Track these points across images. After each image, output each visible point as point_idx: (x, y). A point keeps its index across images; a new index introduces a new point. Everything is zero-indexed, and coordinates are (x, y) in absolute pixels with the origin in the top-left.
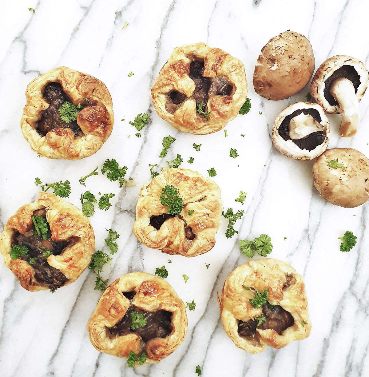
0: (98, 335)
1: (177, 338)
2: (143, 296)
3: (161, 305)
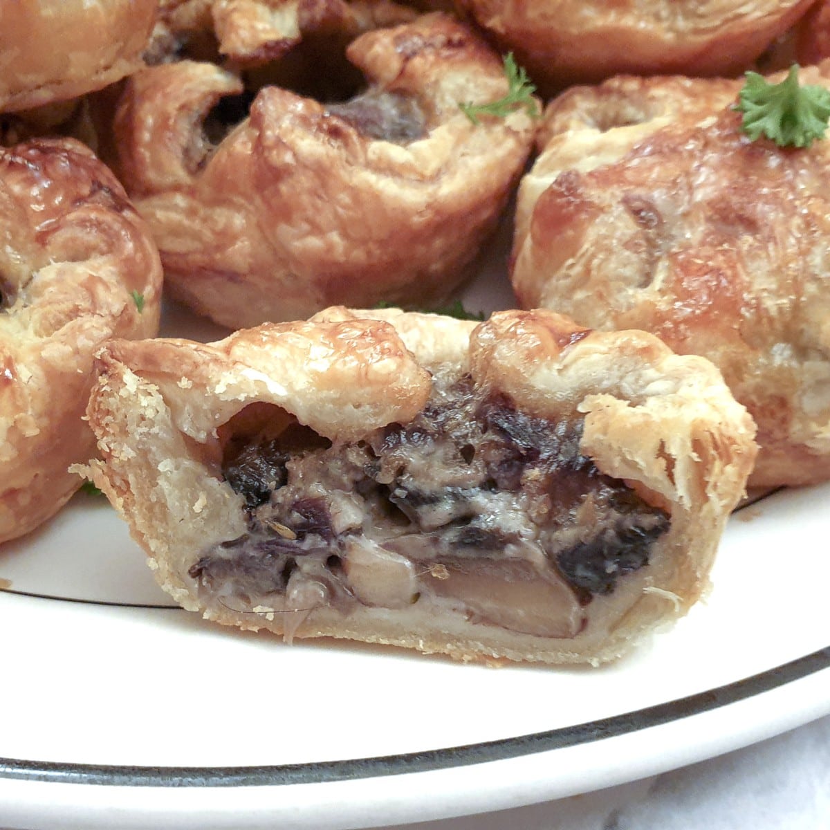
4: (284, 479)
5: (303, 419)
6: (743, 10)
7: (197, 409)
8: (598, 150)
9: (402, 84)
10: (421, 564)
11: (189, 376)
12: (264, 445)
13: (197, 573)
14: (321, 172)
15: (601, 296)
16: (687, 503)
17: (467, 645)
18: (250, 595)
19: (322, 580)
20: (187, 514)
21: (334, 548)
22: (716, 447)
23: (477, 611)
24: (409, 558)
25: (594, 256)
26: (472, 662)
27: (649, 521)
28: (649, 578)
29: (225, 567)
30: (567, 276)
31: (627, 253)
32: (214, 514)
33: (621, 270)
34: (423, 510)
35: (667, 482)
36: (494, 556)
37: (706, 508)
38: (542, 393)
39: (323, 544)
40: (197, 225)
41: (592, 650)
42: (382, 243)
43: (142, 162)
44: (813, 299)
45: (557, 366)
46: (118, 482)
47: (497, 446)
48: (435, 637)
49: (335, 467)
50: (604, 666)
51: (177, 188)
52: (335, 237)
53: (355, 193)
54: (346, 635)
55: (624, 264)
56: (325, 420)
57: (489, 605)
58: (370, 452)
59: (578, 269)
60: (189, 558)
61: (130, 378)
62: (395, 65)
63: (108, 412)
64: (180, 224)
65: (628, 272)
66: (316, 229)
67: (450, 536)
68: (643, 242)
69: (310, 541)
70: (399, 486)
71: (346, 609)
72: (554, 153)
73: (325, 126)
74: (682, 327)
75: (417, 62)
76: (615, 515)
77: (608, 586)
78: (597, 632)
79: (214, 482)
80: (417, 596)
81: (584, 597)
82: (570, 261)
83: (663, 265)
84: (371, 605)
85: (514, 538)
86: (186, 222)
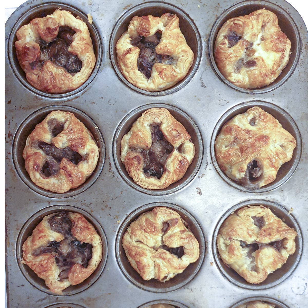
0: (158, 116)
1: (141, 178)
2: (179, 159)
3: (169, 172)
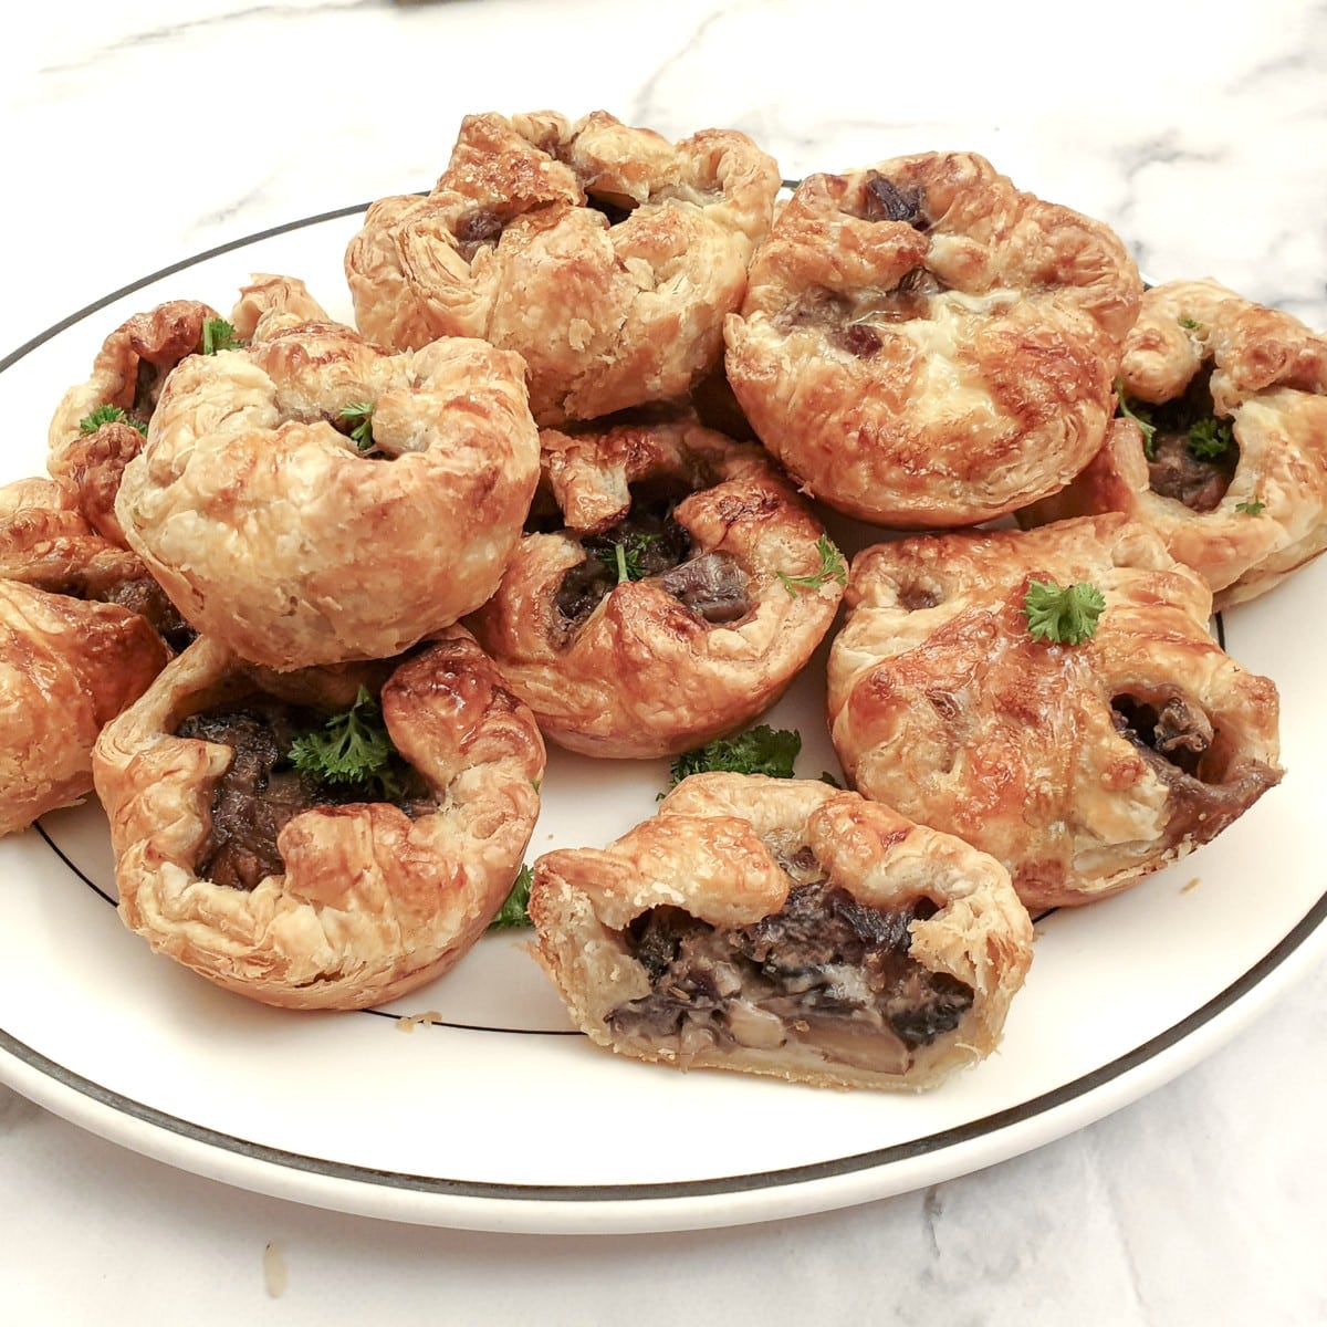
4: (678, 953)
5: (695, 914)
6: (1027, 489)
7: (617, 911)
8: (901, 632)
9: (724, 547)
10: (787, 1021)
11: (612, 889)
12: (661, 927)
13: (609, 1020)
14: (673, 665)
15: (911, 777)
16: (985, 992)
17: (823, 1076)
18: (651, 1035)
19: (710, 1028)
20: (604, 979)
21: (719, 1006)
22: (1005, 951)
23: (831, 1054)
24: (778, 1015)
25: (903, 745)
26: (827, 1087)
27: (959, 1001)
28: (958, 1037)
29: (632, 1018)
30: (882, 755)
31: (931, 742)
32: (626, 978)
33: (927, 757)
34: (788, 981)
35: (970, 977)
36: (843, 1017)
37: (998, 993)
38: (874, 892)
39: (711, 1004)
40: (565, 698)
41: (916, 1081)
42: (721, 711)
43: (513, 640)
44: (1080, 789)
45: (884, 865)
46: (551, 957)
47: (841, 930)
48: (797, 1069)
49: (718, 946)
50: (925, 1091)
51: (543, 662)
52: (683, 711)
53: (701, 680)
54: (729, 1066)
55: (930, 751)
56: (712, 914)
57: (840, 1051)
58: (745, 936)
59: (890, 752)
60: (604, 1008)
61: (566, 888)
62: (719, 532)
63: (545, 909)
64: (549, 694)
65: (932, 758)
66: (668, 706)
67: (810, 1000)
68: (944, 733)
69: (701, 1002)
70: (769, 962)
71: (729, 1050)
72: (864, 630)
73: (673, 623)
74: (978, 819)
75: (738, 530)
76: (934, 994)
77: (929, 1041)
78: (921, 1068)
79: (628, 959)
80: (784, 1042)
81: (911, 1045)
82: (884, 744)
83: (960, 755)
84: (748, 1047)
85: (860, 1006)
86: (555, 694)
